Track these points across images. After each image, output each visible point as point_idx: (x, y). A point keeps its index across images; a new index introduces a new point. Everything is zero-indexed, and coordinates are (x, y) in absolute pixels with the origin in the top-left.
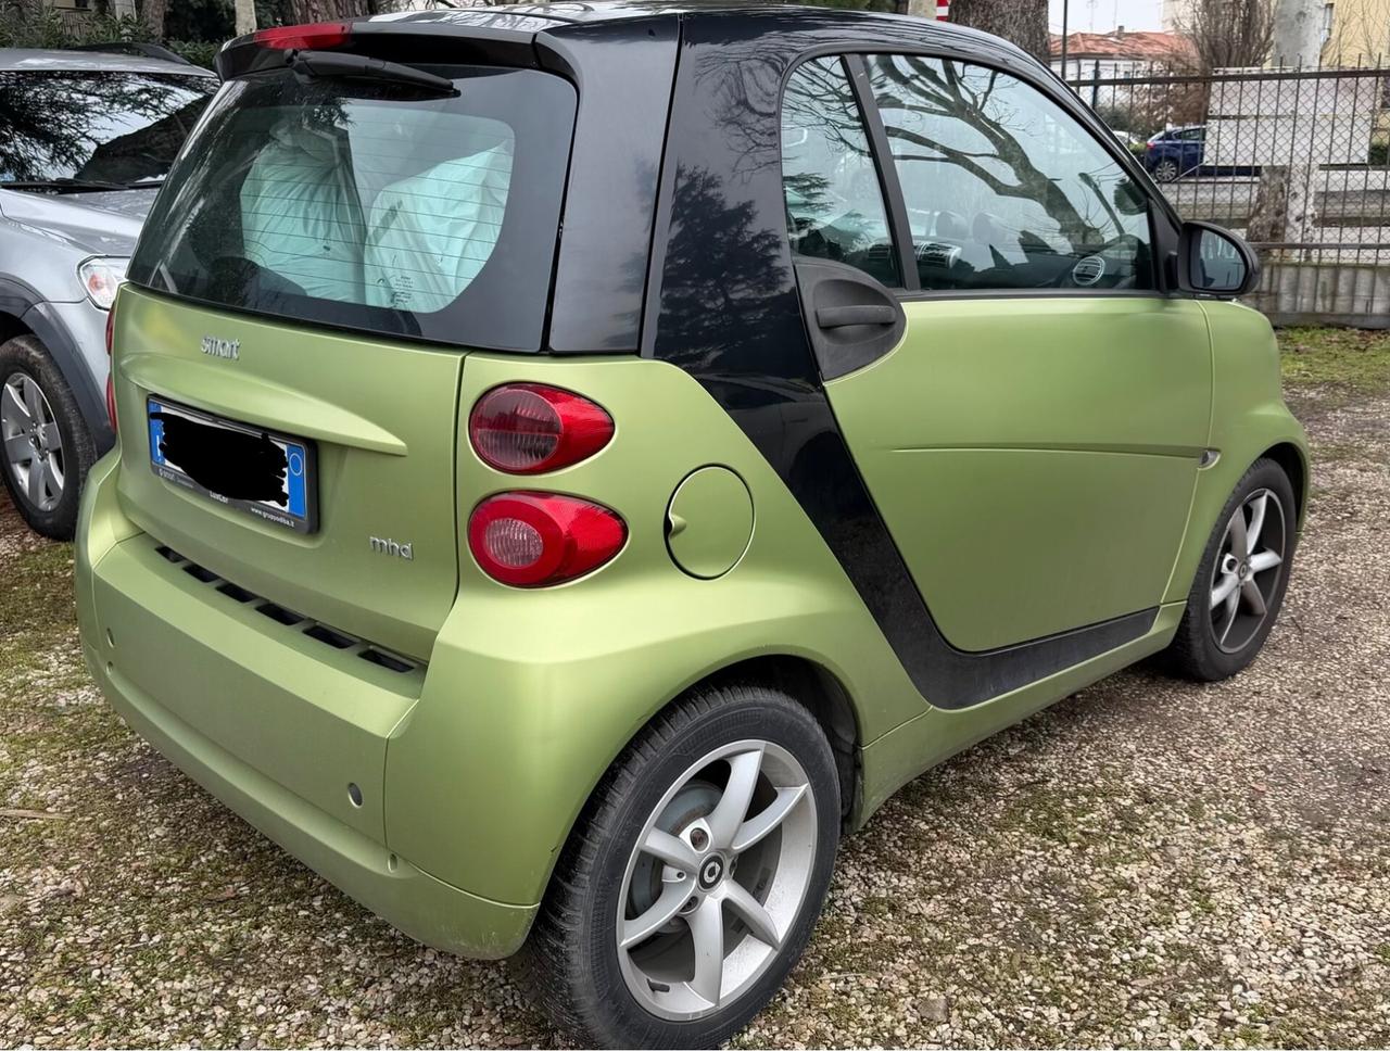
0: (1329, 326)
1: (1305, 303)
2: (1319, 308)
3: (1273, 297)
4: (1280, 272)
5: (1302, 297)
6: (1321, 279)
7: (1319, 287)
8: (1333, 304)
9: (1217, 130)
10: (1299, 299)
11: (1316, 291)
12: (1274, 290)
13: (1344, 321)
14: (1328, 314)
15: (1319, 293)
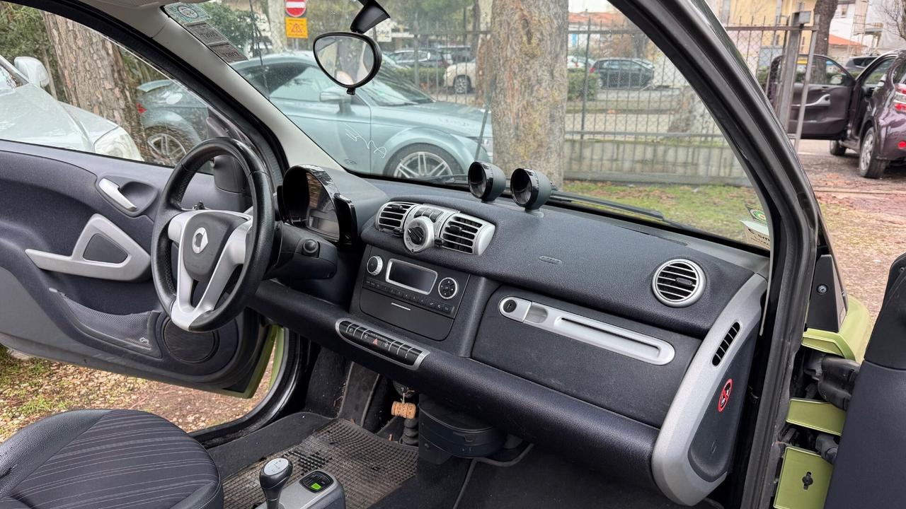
0: (728, 185)
1: (713, 170)
2: (722, 174)
3: (695, 166)
4: (699, 151)
5: (712, 167)
6: (724, 156)
7: (722, 160)
8: (731, 171)
9: (662, 63)
10: (710, 167)
11: (720, 163)
12: (695, 162)
13: (737, 182)
14: (727, 178)
15: (722, 164)
